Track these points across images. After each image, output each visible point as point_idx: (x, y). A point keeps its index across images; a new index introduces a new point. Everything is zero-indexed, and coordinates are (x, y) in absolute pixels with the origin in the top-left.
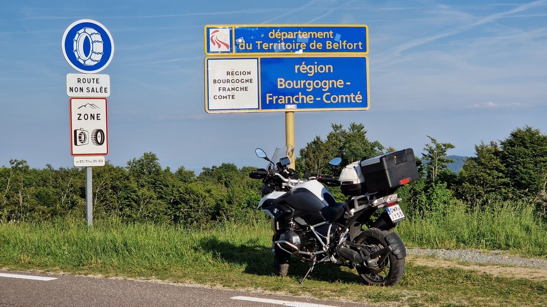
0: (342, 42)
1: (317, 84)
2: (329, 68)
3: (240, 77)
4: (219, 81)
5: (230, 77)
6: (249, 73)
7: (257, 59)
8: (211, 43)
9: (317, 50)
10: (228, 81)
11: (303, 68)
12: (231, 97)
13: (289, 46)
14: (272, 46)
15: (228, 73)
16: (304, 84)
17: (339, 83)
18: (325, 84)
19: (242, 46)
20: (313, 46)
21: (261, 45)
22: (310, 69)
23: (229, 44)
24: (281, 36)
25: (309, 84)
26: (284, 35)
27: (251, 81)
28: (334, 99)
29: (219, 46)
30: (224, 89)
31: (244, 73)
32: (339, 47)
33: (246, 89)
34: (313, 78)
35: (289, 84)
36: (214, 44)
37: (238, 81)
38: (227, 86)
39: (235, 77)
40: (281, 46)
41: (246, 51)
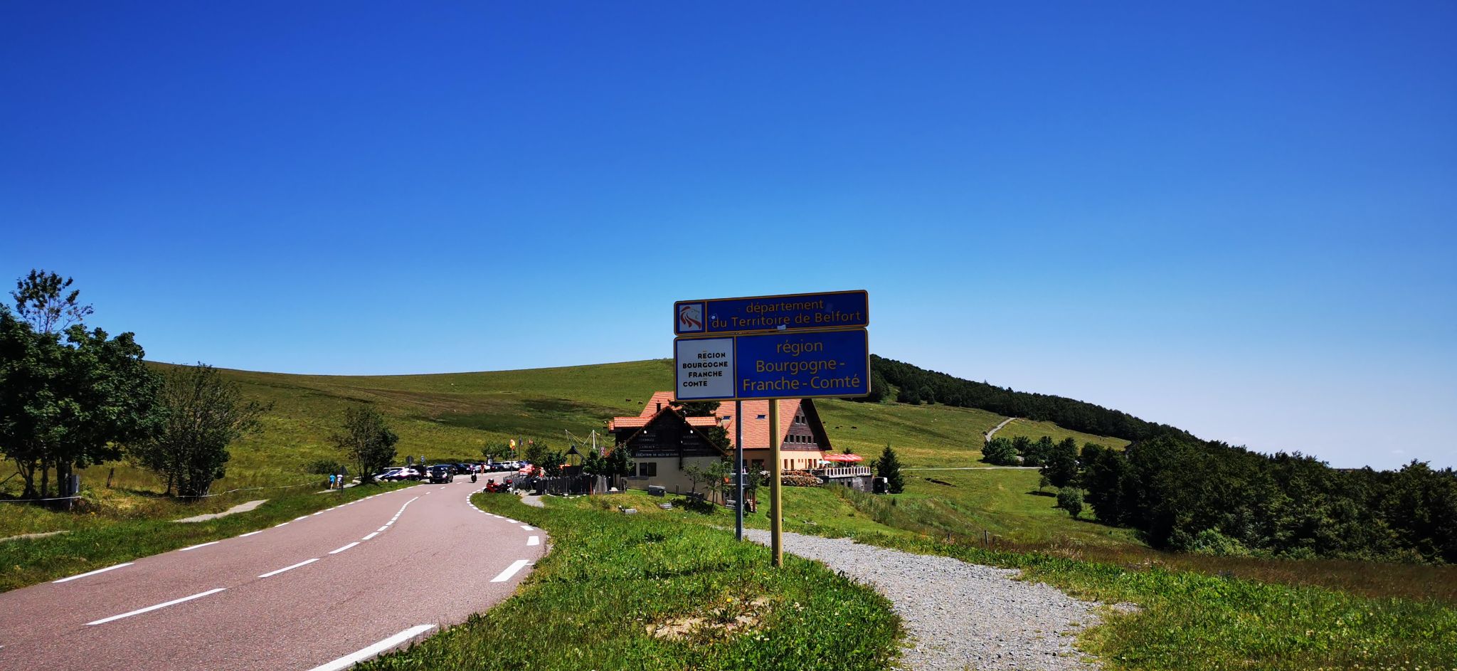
0: (835, 313)
1: (804, 366)
2: (818, 346)
3: (713, 360)
4: (689, 366)
5: (702, 361)
6: (723, 355)
7: (733, 338)
8: (681, 321)
9: (803, 325)
10: (700, 365)
11: (787, 348)
12: (702, 383)
13: (770, 321)
14: (751, 322)
15: (700, 356)
16: (788, 366)
17: (830, 364)
18: (813, 366)
19: (715, 324)
20: (798, 319)
21: (738, 321)
22: (795, 348)
23: (700, 321)
24: (760, 310)
25: (794, 367)
26: (764, 308)
27: (725, 364)
28: (825, 384)
29: (690, 325)
30: (695, 374)
31: (717, 355)
32: (831, 319)
33: (720, 374)
34: (798, 359)
35: (770, 367)
36: (685, 323)
37: (710, 365)
38: (698, 370)
39: (708, 360)
40: (761, 321)
41: (720, 329)
